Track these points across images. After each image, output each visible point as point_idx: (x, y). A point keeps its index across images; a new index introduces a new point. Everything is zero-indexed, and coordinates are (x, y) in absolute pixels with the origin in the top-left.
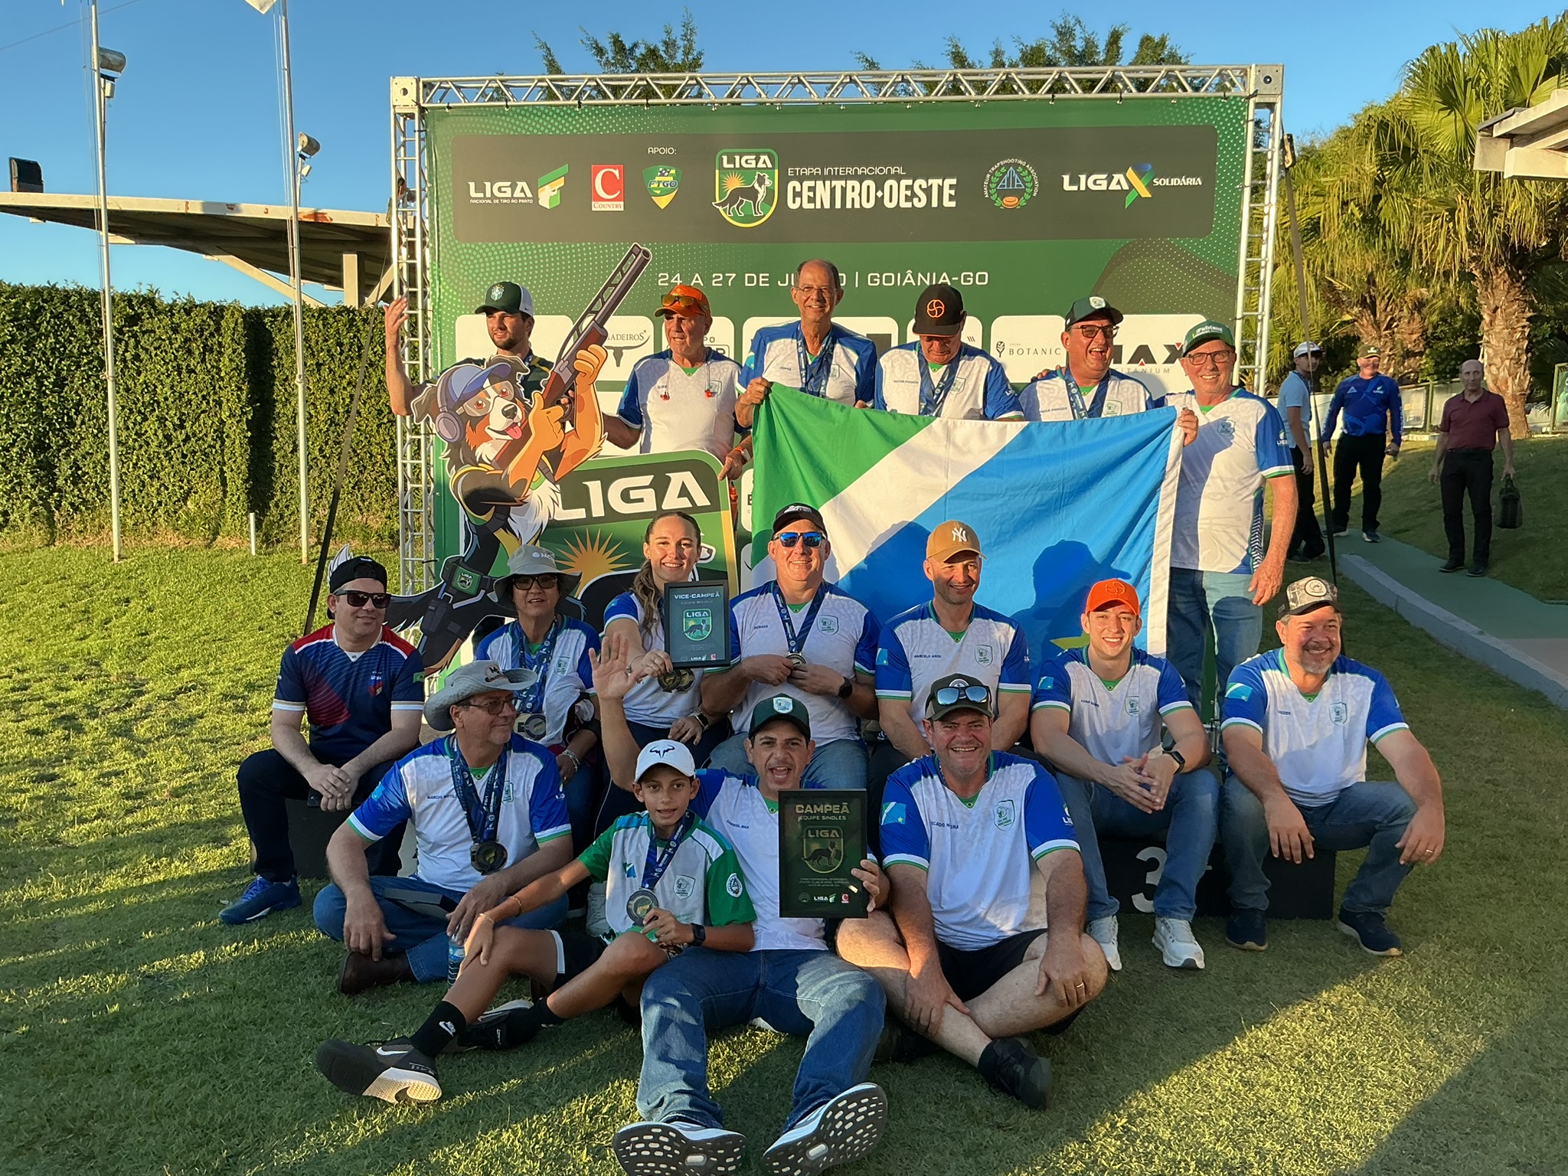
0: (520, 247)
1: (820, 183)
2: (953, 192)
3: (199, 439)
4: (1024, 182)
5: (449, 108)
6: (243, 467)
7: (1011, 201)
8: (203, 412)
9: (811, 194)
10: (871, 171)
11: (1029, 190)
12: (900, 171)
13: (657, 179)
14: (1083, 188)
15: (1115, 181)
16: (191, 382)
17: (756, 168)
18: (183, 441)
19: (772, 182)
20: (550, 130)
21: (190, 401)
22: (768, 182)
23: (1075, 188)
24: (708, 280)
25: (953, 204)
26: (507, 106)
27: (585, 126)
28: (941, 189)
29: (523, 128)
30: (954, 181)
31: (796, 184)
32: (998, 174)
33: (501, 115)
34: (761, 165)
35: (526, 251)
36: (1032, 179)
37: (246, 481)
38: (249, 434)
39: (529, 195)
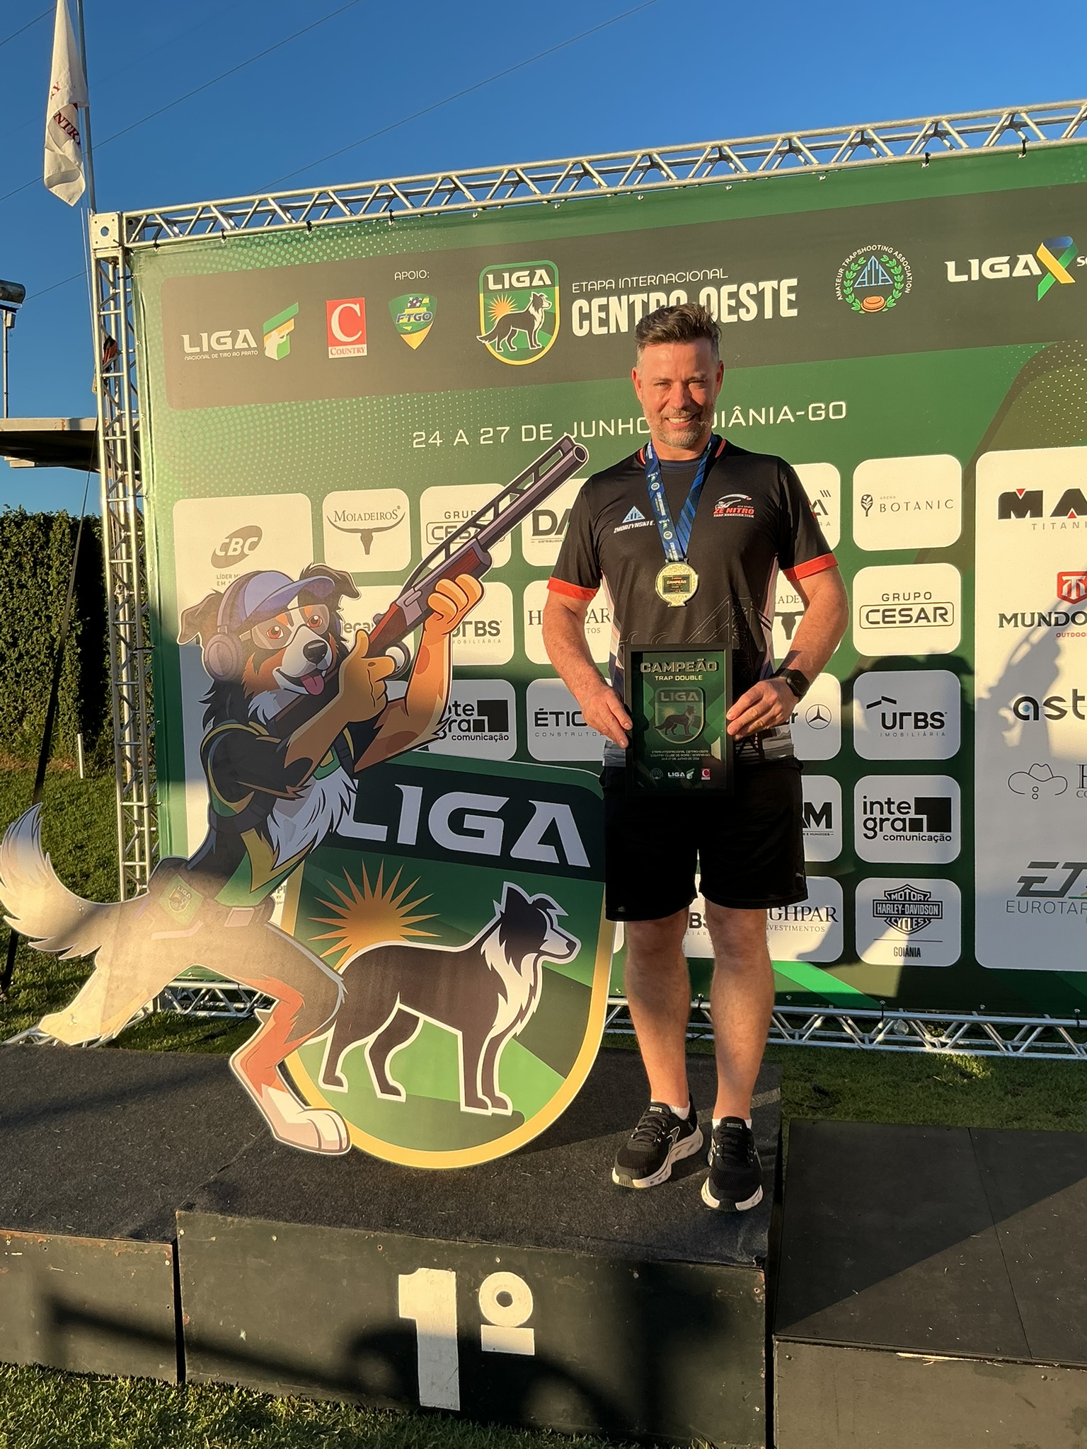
0: (243, 410)
1: (613, 300)
2: (793, 297)
3: (32, 657)
4: (892, 276)
5: (157, 246)
6: (73, 685)
7: (874, 303)
8: (36, 628)
9: (603, 315)
10: (681, 277)
11: (899, 286)
12: (720, 274)
13: (407, 311)
14: (975, 277)
15: (1021, 264)
16: (22, 597)
17: (531, 287)
18: (16, 659)
19: (551, 303)
20: (275, 262)
21: (22, 617)
22: (545, 304)
23: (964, 278)
24: (474, 435)
25: (794, 313)
26: (224, 237)
27: (317, 252)
28: (776, 293)
29: (243, 262)
30: (793, 282)
31: (582, 303)
32: (854, 267)
33: (220, 248)
34: (536, 282)
35: (252, 415)
36: (903, 272)
37: (77, 700)
38: (79, 650)
39: (253, 345)
